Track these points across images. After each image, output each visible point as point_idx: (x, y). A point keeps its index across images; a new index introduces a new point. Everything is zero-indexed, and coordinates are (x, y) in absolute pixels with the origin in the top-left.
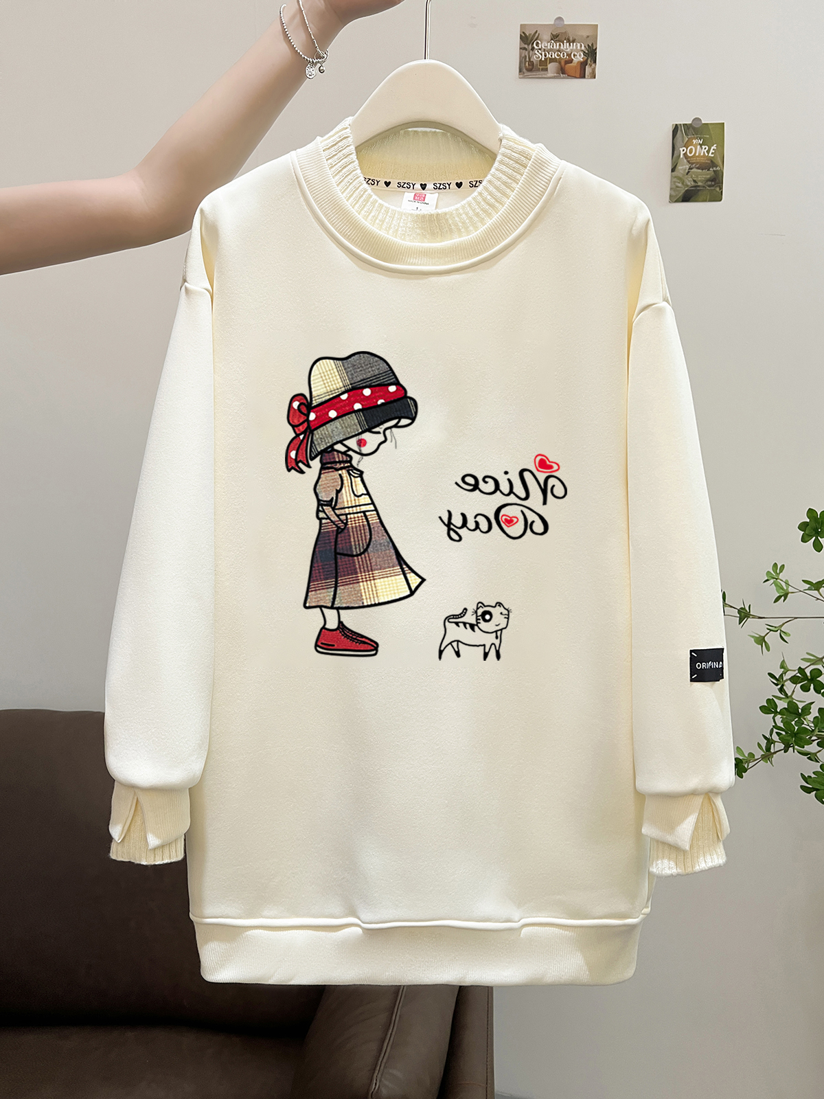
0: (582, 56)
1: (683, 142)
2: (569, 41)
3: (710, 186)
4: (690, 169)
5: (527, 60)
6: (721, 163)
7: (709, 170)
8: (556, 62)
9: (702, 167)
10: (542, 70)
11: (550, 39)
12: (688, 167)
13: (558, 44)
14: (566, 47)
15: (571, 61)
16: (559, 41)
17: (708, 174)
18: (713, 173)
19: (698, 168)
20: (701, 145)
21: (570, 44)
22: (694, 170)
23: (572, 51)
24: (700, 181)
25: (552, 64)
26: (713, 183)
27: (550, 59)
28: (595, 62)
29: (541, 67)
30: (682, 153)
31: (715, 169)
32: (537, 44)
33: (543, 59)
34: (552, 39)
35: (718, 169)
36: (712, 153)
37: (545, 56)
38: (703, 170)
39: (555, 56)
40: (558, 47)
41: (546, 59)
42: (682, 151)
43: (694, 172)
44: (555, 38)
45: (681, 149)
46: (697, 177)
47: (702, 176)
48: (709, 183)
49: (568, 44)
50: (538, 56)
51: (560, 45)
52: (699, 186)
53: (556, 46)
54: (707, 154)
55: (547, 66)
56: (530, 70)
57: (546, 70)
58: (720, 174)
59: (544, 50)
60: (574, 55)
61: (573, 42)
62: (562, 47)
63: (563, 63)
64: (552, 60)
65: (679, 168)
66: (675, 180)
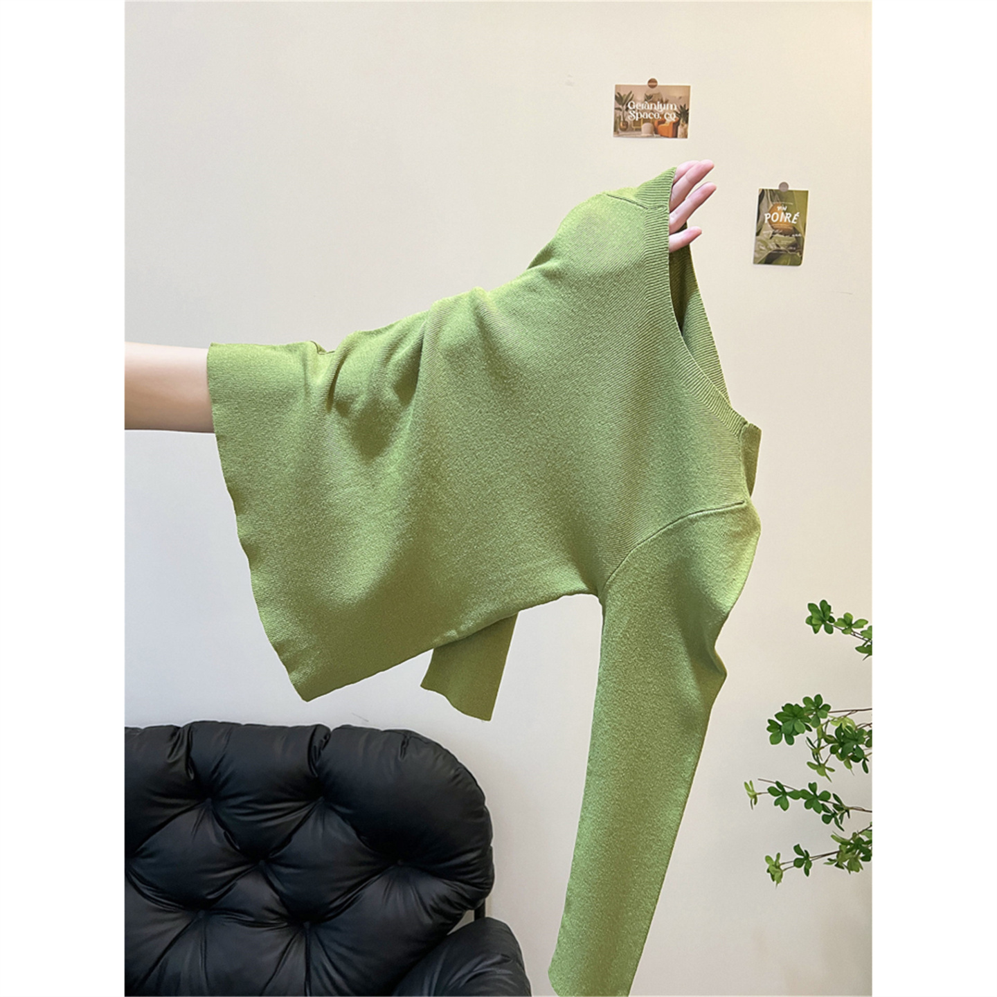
0: (675, 116)
1: (768, 207)
2: (662, 102)
3: (791, 251)
4: (774, 233)
5: (622, 119)
6: (802, 231)
7: (791, 236)
8: (649, 122)
9: (786, 233)
10: (636, 130)
11: (643, 100)
12: (771, 232)
13: (651, 105)
14: (659, 107)
15: (664, 122)
16: (652, 102)
17: (791, 240)
18: (795, 239)
19: (781, 234)
20: (785, 212)
21: (663, 106)
22: (777, 235)
23: (665, 111)
24: (783, 246)
25: (645, 124)
26: (795, 248)
27: (644, 119)
28: (687, 122)
29: (634, 128)
30: (767, 219)
31: (796, 235)
32: (632, 104)
33: (637, 120)
34: (646, 100)
35: (800, 235)
36: (795, 221)
37: (639, 116)
38: (785, 235)
39: (648, 116)
40: (651, 108)
41: (640, 120)
42: (767, 216)
43: (777, 237)
44: (649, 98)
45: (766, 215)
46: (780, 242)
47: (785, 241)
48: (791, 248)
49: (661, 105)
50: (631, 117)
51: (653, 106)
52: (781, 251)
53: (650, 107)
54: (789, 221)
55: (640, 126)
56: (624, 130)
57: (640, 130)
58: (801, 239)
59: (638, 111)
60: (667, 116)
61: (666, 102)
62: (655, 108)
63: (656, 123)
64: (646, 121)
65: (763, 232)
66: (759, 243)
